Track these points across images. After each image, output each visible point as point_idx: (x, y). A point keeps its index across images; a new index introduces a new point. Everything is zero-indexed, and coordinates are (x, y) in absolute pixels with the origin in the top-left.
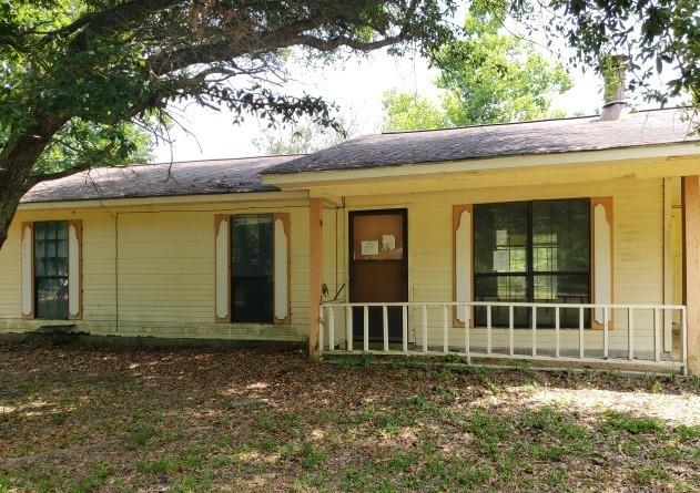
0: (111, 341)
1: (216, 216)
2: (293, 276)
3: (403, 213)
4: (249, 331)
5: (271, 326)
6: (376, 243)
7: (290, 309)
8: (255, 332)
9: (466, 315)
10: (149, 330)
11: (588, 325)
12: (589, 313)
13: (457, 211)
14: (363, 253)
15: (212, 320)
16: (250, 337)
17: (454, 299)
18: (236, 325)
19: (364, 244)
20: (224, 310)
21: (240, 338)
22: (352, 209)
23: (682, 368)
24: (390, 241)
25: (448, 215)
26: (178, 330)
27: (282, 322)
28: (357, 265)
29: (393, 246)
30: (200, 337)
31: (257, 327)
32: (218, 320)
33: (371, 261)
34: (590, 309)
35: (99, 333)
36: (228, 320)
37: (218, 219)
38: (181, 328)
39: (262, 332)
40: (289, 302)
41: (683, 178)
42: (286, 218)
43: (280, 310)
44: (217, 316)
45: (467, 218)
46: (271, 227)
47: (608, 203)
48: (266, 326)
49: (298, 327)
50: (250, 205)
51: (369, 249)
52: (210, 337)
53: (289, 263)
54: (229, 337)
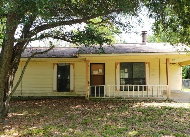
0: (19, 98)
1: (53, 63)
2: (75, 79)
3: (104, 64)
4: (63, 94)
5: (69, 92)
6: (97, 71)
7: (74, 88)
8: (64, 94)
9: (118, 88)
10: (32, 94)
11: (145, 90)
12: (145, 87)
13: (116, 64)
14: (94, 73)
15: (52, 91)
16: (63, 95)
17: (116, 84)
18: (59, 92)
19: (94, 71)
20: (55, 88)
21: (60, 96)
22: (91, 63)
23: (167, 98)
24: (100, 71)
25: (114, 65)
26: (41, 94)
27: (72, 91)
28: (92, 76)
29: (101, 72)
30: (48, 96)
31: (65, 93)
32: (54, 91)
33: (96, 76)
34: (145, 86)
35: (15, 96)
36: (57, 91)
37: (54, 64)
38: (42, 93)
39: (66, 94)
40: (74, 86)
41: (166, 59)
42: (73, 64)
43: (72, 88)
44: (53, 90)
45: (119, 66)
46: (69, 66)
47: (149, 63)
48: (67, 92)
49: (76, 92)
50: (64, 61)
51: (95, 72)
52: (51, 96)
53: (74, 76)
54: (57, 96)
